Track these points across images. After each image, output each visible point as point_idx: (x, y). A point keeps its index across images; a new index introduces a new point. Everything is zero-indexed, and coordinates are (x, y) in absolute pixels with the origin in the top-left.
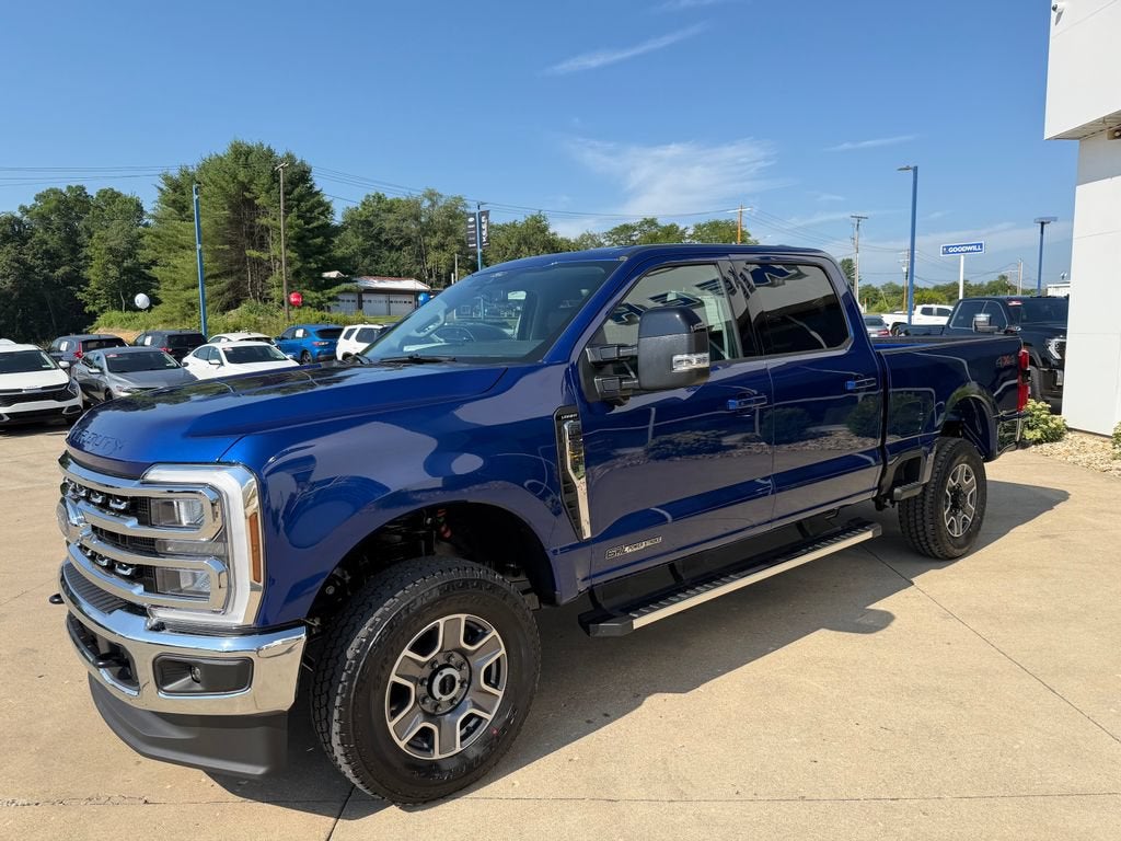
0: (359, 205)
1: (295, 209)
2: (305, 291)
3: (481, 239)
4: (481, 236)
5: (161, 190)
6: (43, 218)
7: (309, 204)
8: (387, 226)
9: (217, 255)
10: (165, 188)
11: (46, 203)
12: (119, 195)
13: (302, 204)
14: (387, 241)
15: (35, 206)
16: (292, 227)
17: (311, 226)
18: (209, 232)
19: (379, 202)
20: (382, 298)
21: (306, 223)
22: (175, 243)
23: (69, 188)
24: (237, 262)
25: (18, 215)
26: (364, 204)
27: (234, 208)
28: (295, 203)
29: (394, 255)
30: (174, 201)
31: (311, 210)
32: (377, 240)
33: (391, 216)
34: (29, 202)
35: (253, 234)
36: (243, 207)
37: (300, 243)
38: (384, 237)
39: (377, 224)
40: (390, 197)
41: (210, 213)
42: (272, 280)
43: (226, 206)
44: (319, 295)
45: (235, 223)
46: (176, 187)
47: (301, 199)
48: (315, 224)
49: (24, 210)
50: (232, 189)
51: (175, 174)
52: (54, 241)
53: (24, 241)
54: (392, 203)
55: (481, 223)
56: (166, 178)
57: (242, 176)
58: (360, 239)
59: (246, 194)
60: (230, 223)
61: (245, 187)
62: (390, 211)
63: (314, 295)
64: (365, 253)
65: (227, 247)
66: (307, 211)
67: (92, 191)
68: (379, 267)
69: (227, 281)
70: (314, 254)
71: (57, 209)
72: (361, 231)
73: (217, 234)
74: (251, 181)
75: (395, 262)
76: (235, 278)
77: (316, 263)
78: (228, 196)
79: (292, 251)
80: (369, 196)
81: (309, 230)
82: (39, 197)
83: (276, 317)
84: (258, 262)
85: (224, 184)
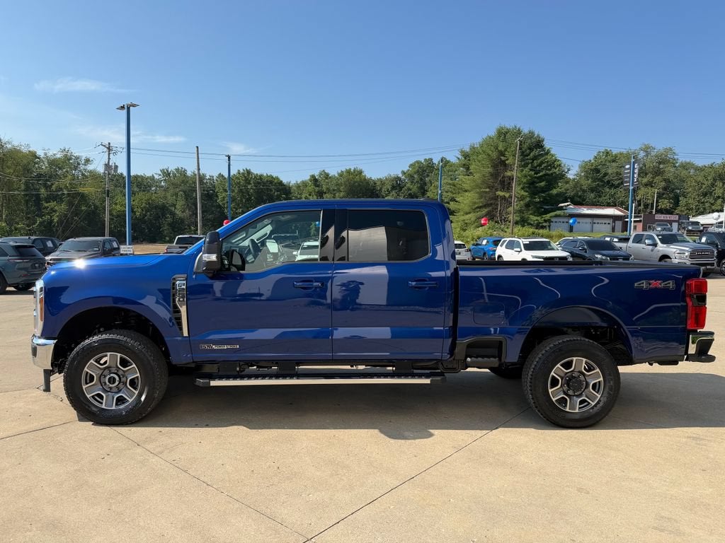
0: (592, 159)
1: (530, 165)
2: (531, 216)
3: (633, 180)
4: (633, 177)
5: (459, 159)
6: (411, 177)
7: (539, 161)
8: (610, 171)
9: (481, 195)
10: (460, 157)
11: (413, 169)
12: (449, 162)
13: (535, 161)
14: (608, 182)
15: (408, 170)
16: (526, 176)
17: (539, 175)
18: (479, 181)
19: (606, 156)
20: (589, 220)
21: (535, 174)
22: (462, 189)
23: (425, 160)
24: (492, 199)
25: (400, 175)
26: (596, 157)
27: (495, 166)
28: (530, 161)
29: (613, 191)
30: (464, 165)
31: (540, 165)
32: (603, 181)
33: (614, 164)
34: (406, 168)
35: (504, 182)
36: (500, 164)
37: (531, 186)
38: (607, 178)
39: (603, 171)
40: (615, 152)
41: (481, 170)
42: (511, 209)
43: (490, 166)
44: (539, 218)
45: (495, 175)
46: (466, 156)
47: (535, 158)
48: (541, 174)
49: (403, 173)
50: (494, 155)
51: (467, 149)
52: (415, 188)
53: (401, 189)
54: (616, 156)
55: (634, 168)
56: (462, 152)
57: (500, 148)
58: (590, 181)
59: (502, 158)
60: (492, 175)
61: (502, 154)
62: (614, 161)
63: (535, 218)
64: (592, 190)
65: (487, 190)
66: (537, 166)
67: (436, 161)
68: (601, 199)
69: (486, 210)
70: (540, 192)
71: (418, 171)
72: (591, 175)
73: (484, 182)
74: (506, 150)
75: (612, 196)
76: (490, 208)
77: (539, 198)
78: (492, 160)
79: (525, 191)
80: (600, 152)
81: (536, 177)
82: (411, 166)
83: (506, 232)
84: (504, 198)
85: (490, 153)
